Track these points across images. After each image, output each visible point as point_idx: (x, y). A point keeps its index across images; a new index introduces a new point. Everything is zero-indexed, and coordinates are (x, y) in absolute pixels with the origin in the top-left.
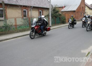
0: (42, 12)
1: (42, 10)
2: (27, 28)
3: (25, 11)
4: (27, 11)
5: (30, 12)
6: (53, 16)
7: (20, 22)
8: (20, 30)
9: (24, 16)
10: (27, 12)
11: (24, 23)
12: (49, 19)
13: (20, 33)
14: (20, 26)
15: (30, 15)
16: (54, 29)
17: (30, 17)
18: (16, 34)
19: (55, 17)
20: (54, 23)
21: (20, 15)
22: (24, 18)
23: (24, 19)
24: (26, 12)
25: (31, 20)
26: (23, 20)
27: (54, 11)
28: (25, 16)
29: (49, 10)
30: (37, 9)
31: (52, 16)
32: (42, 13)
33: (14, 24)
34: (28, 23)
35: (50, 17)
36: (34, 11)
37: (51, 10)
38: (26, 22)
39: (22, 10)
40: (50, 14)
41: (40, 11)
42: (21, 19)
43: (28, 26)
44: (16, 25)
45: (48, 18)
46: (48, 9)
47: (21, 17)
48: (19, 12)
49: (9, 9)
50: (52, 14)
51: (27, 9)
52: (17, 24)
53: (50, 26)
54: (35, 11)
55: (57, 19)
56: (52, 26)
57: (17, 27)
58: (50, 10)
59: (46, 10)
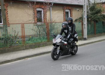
0: (70, 12)
1: (70, 10)
2: (44, 41)
3: (40, 12)
4: (44, 11)
5: (48, 13)
6: (90, 19)
7: (31, 30)
8: (30, 45)
9: (37, 20)
10: (44, 14)
11: (39, 33)
12: (83, 24)
13: (31, 50)
14: (31, 38)
15: (48, 19)
16: (92, 42)
17: (48, 21)
18: (23, 51)
19: (94, 21)
20: (93, 33)
21: (31, 19)
22: (39, 23)
23: (38, 26)
24: (41, 14)
25: (49, 27)
26: (35, 28)
27: (92, 11)
28: (39, 20)
29: (83, 10)
30: (61, 8)
31: (88, 19)
32: (71, 14)
33: (20, 34)
34: (44, 33)
35: (85, 22)
36: (55, 10)
37: (87, 9)
38: (42, 31)
39: (34, 9)
40: (85, 17)
41: (67, 11)
42: (32, 25)
43: (46, 37)
44: (23, 37)
45: (81, 23)
46: (80, 7)
47: (33, 22)
48: (30, 13)
49: (13, 8)
50: (87, 16)
51: (43, 7)
52: (26, 34)
53: (84, 37)
54: (57, 12)
55: (97, 25)
56: (88, 38)
57: (26, 39)
58: (85, 9)
59: (78, 9)
